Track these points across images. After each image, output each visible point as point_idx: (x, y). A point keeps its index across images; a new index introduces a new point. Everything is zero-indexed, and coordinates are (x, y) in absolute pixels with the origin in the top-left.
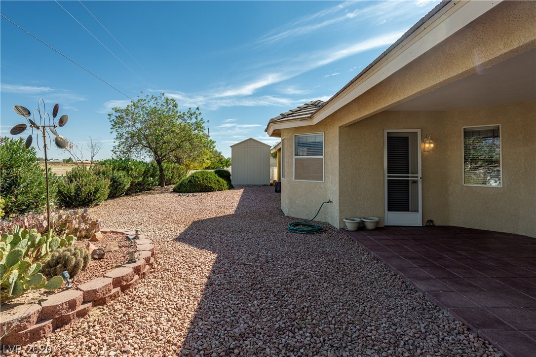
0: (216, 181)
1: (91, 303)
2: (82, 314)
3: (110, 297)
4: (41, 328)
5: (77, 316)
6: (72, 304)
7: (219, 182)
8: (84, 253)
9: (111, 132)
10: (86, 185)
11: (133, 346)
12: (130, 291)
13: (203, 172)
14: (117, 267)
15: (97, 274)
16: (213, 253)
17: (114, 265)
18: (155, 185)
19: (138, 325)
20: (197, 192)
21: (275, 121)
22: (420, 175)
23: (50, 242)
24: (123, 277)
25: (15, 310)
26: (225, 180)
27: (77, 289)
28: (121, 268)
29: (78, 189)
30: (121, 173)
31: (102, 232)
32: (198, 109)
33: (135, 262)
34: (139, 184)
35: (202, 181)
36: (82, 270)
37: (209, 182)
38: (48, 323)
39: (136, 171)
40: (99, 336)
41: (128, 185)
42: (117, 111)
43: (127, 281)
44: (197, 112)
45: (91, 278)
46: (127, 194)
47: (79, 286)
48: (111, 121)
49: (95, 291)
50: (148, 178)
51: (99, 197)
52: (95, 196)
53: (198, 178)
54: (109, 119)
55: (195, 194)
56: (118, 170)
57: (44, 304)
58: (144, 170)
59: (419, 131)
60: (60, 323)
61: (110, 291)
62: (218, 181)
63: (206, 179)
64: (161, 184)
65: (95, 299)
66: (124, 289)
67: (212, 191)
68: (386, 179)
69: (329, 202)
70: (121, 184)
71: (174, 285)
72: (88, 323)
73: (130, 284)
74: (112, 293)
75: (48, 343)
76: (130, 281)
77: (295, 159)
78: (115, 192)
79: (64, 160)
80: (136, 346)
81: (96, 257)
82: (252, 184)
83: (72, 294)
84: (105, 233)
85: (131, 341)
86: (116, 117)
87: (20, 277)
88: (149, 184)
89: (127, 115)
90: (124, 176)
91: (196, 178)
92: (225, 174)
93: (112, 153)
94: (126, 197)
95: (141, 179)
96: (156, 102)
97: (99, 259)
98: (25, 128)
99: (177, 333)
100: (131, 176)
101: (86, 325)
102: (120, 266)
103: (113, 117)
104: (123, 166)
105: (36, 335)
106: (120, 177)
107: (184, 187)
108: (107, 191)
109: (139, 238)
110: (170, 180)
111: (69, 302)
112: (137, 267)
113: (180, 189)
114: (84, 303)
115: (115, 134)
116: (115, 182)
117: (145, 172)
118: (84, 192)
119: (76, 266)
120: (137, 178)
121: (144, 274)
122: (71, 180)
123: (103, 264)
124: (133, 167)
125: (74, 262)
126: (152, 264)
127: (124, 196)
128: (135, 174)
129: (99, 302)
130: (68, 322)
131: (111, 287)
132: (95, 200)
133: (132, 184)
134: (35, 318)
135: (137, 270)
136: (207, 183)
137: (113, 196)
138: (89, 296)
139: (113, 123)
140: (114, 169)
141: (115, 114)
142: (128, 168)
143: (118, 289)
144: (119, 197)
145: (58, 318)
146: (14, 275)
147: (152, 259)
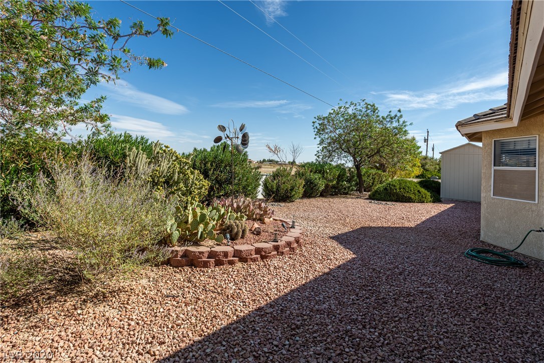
0: (416, 192)
1: (238, 258)
2: (231, 263)
3: (251, 259)
4: (208, 262)
5: (228, 263)
6: (226, 254)
7: (420, 193)
8: (244, 226)
10: (284, 183)
11: (246, 288)
12: (266, 261)
13: (402, 180)
14: (264, 242)
15: (249, 242)
16: (354, 253)
17: (263, 240)
18: (352, 190)
19: (257, 280)
20: (392, 201)
21: (463, 124)
23: (229, 216)
24: (262, 248)
25: (199, 247)
26: (428, 192)
27: (233, 247)
28: (266, 243)
29: (278, 187)
30: (317, 176)
31: (274, 219)
32: (399, 111)
33: (277, 242)
34: (333, 187)
35: (398, 190)
36: (241, 238)
37: (408, 192)
38: (213, 260)
39: (330, 175)
40: (234, 277)
41: (322, 187)
42: (319, 119)
43: (265, 252)
44: (399, 114)
45: (244, 244)
46: (322, 195)
47: (234, 246)
48: (314, 128)
49: (241, 251)
50: (343, 182)
51: (294, 195)
52: (291, 194)
53: (394, 186)
54: (313, 126)
55: (388, 203)
56: (315, 172)
57: (212, 249)
58: (338, 174)
60: (219, 263)
61: (251, 255)
62: (419, 191)
63: (404, 188)
64: (359, 190)
65: (241, 257)
66: (263, 258)
67: (411, 202)
69: (540, 231)
70: (316, 185)
71: (300, 266)
72: (233, 269)
73: (268, 256)
74: (253, 257)
75: (209, 271)
76: (268, 254)
77: (494, 170)
78: (310, 192)
79: (289, 162)
80: (248, 289)
81: (255, 233)
82: (471, 199)
83: (229, 249)
84: (276, 220)
85: (247, 286)
86: (320, 124)
87: (204, 230)
88: (345, 189)
89: (328, 122)
90: (320, 178)
91: (392, 185)
92: (433, 185)
93: (316, 157)
94: (321, 198)
95: (335, 182)
96: (355, 107)
97: (257, 235)
98: (222, 139)
99: (276, 292)
100: (326, 179)
101: (231, 269)
102: (266, 242)
103: (317, 125)
104: (319, 168)
105: (206, 265)
106: (316, 179)
107: (379, 194)
108: (302, 190)
109: (294, 228)
110: (371, 186)
111: (224, 252)
112: (277, 245)
113: (376, 197)
114: (234, 257)
115: (318, 140)
116: (312, 183)
117: (339, 176)
118: (283, 189)
119: (237, 234)
120: (331, 181)
121: (282, 253)
122: (275, 179)
123: (257, 238)
124: (328, 171)
125: (236, 230)
126: (293, 248)
127: (319, 197)
128: (330, 177)
129: (243, 260)
130: (223, 264)
131: (253, 253)
132: (291, 197)
133: (327, 186)
134: (206, 255)
135: (276, 248)
136: (405, 193)
137: (309, 195)
138: (238, 254)
139: (316, 130)
140: (311, 172)
141: (318, 122)
142: (324, 171)
143: (258, 256)
144: (315, 197)
145: (218, 260)
146: (201, 228)
147: (295, 245)
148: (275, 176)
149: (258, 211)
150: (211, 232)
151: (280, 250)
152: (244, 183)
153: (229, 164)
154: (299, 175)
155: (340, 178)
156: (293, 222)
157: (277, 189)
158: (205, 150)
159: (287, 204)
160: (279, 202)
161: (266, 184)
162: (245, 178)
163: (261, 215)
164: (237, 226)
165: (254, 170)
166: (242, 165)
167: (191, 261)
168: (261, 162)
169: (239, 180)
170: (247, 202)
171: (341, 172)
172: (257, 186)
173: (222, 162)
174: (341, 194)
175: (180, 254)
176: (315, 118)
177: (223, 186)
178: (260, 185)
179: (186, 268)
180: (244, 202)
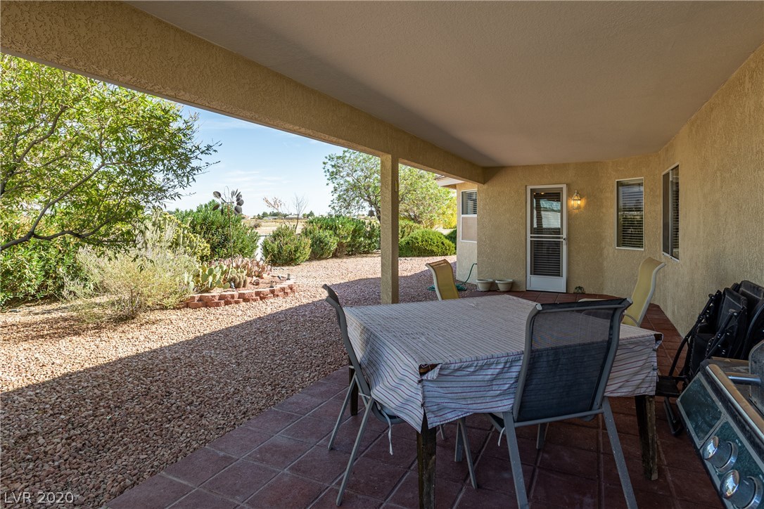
0: (440, 244)
1: (242, 299)
2: (237, 302)
3: (253, 300)
4: (220, 302)
5: (235, 303)
6: (232, 297)
7: (444, 245)
8: (244, 280)
9: (327, 184)
10: (286, 244)
12: (265, 300)
13: (426, 231)
15: (250, 289)
17: (261, 288)
20: (414, 256)
22: (564, 236)
23: (231, 271)
24: (261, 292)
25: (211, 293)
27: (237, 292)
28: (264, 289)
29: (280, 248)
30: (328, 233)
31: (272, 276)
33: (273, 287)
34: (348, 245)
35: (420, 243)
36: (243, 286)
37: (430, 245)
38: (223, 301)
39: (343, 231)
41: (334, 247)
42: (331, 158)
43: (263, 295)
45: (246, 290)
46: (335, 256)
48: (325, 172)
49: (244, 294)
50: (359, 238)
51: (299, 256)
52: (295, 256)
53: (417, 239)
54: (324, 169)
56: (325, 229)
57: (222, 294)
58: (353, 229)
59: (564, 187)
60: (227, 303)
61: (252, 296)
62: (442, 243)
63: (426, 241)
65: (245, 298)
66: (262, 299)
67: (432, 256)
68: (529, 240)
70: (326, 244)
72: (239, 307)
74: (254, 298)
75: (221, 309)
76: (266, 296)
77: (462, 218)
78: (320, 253)
81: (254, 283)
83: (234, 293)
84: (274, 277)
86: (332, 166)
87: (213, 281)
88: (364, 247)
90: (330, 235)
91: (415, 239)
93: (330, 208)
94: (334, 259)
95: (349, 239)
97: (256, 285)
100: (338, 236)
101: (237, 307)
103: (329, 167)
104: (329, 224)
106: (326, 236)
107: (400, 250)
108: (308, 251)
109: (289, 280)
111: (231, 295)
112: (273, 290)
114: (239, 298)
115: (331, 186)
116: (321, 242)
117: (355, 231)
118: (286, 251)
119: (239, 283)
120: (346, 238)
121: (278, 296)
122: (275, 239)
123: (256, 287)
124: (340, 226)
125: (238, 281)
126: (287, 293)
127: (332, 257)
128: (343, 233)
129: (246, 300)
130: (231, 304)
131: (254, 295)
132: (295, 259)
133: (340, 245)
134: (217, 298)
135: (272, 292)
136: (427, 246)
137: (319, 257)
138: (241, 296)
139: (328, 174)
140: (321, 227)
141: (330, 162)
142: (336, 227)
143: (258, 297)
144: (326, 258)
145: (228, 301)
146: (211, 279)
147: (289, 291)
148: (276, 236)
149: (256, 268)
150: (219, 281)
151: (276, 293)
152: (240, 246)
153: (221, 226)
154: (306, 233)
155: (356, 233)
156: (289, 275)
157: (279, 251)
158: (192, 211)
159: (291, 267)
160: (283, 266)
161: (265, 246)
162: (240, 240)
163: (260, 273)
164: (239, 277)
165: (250, 231)
166: (236, 226)
167: (207, 303)
168: (259, 218)
169: (234, 242)
170: (245, 262)
171: (357, 226)
172: (254, 248)
173: (213, 223)
174: (360, 253)
175: (197, 299)
176: (326, 158)
177: (217, 250)
178: (258, 247)
179: (203, 308)
180: (242, 261)
